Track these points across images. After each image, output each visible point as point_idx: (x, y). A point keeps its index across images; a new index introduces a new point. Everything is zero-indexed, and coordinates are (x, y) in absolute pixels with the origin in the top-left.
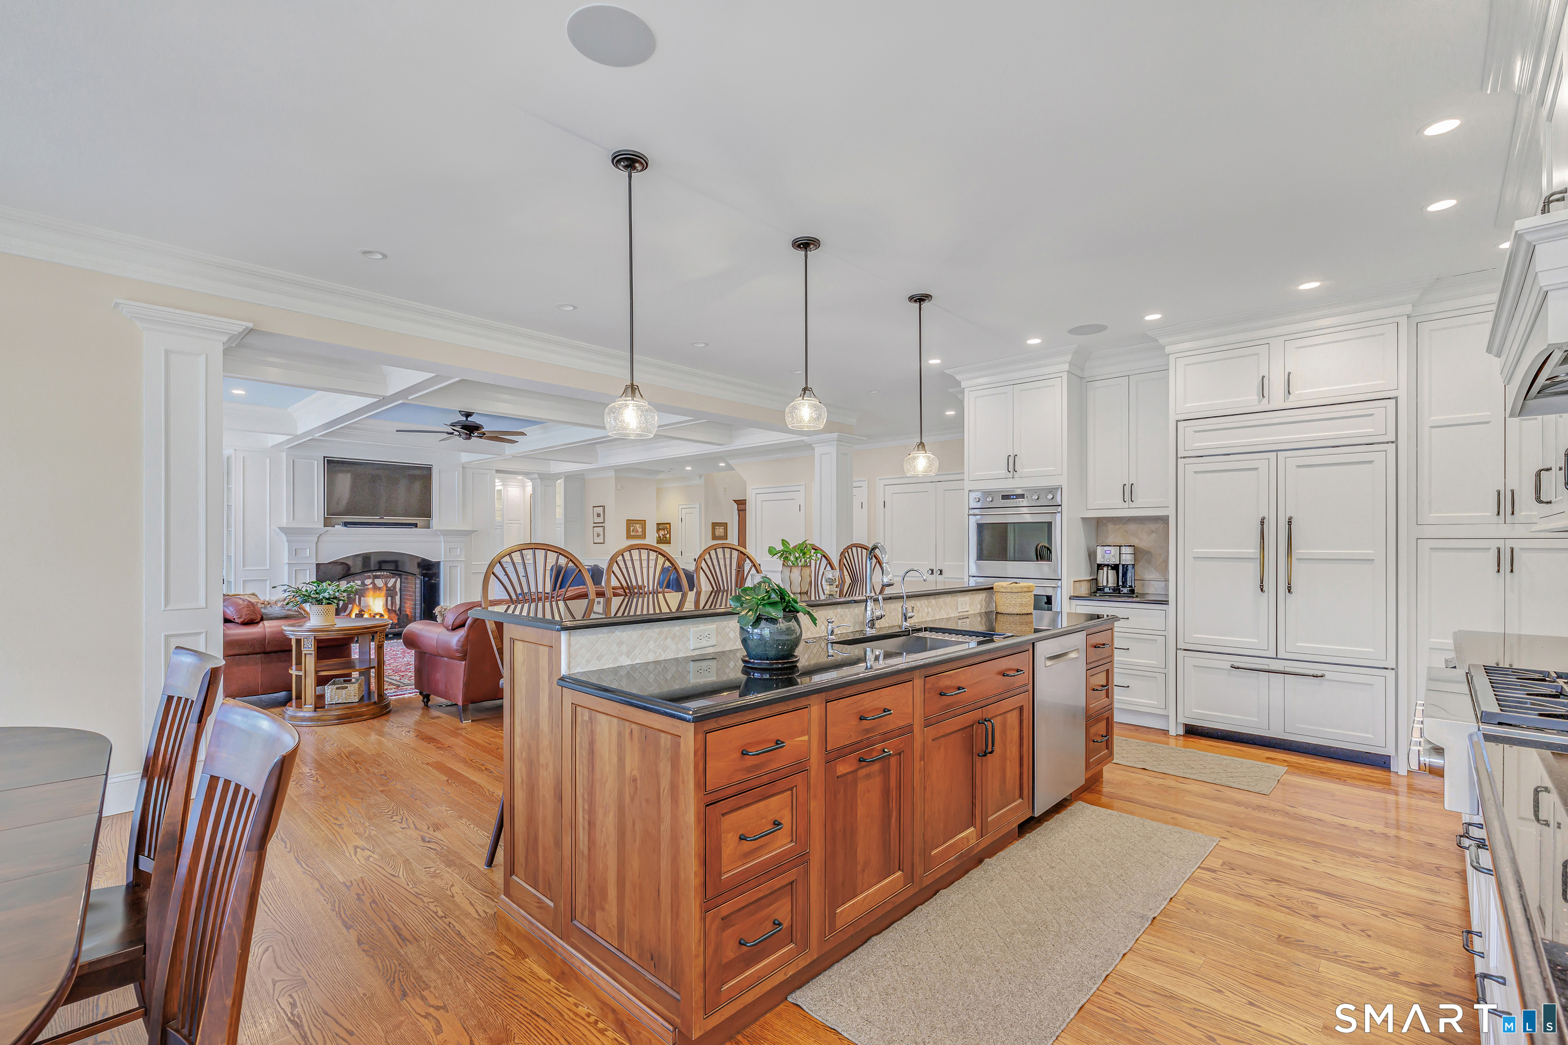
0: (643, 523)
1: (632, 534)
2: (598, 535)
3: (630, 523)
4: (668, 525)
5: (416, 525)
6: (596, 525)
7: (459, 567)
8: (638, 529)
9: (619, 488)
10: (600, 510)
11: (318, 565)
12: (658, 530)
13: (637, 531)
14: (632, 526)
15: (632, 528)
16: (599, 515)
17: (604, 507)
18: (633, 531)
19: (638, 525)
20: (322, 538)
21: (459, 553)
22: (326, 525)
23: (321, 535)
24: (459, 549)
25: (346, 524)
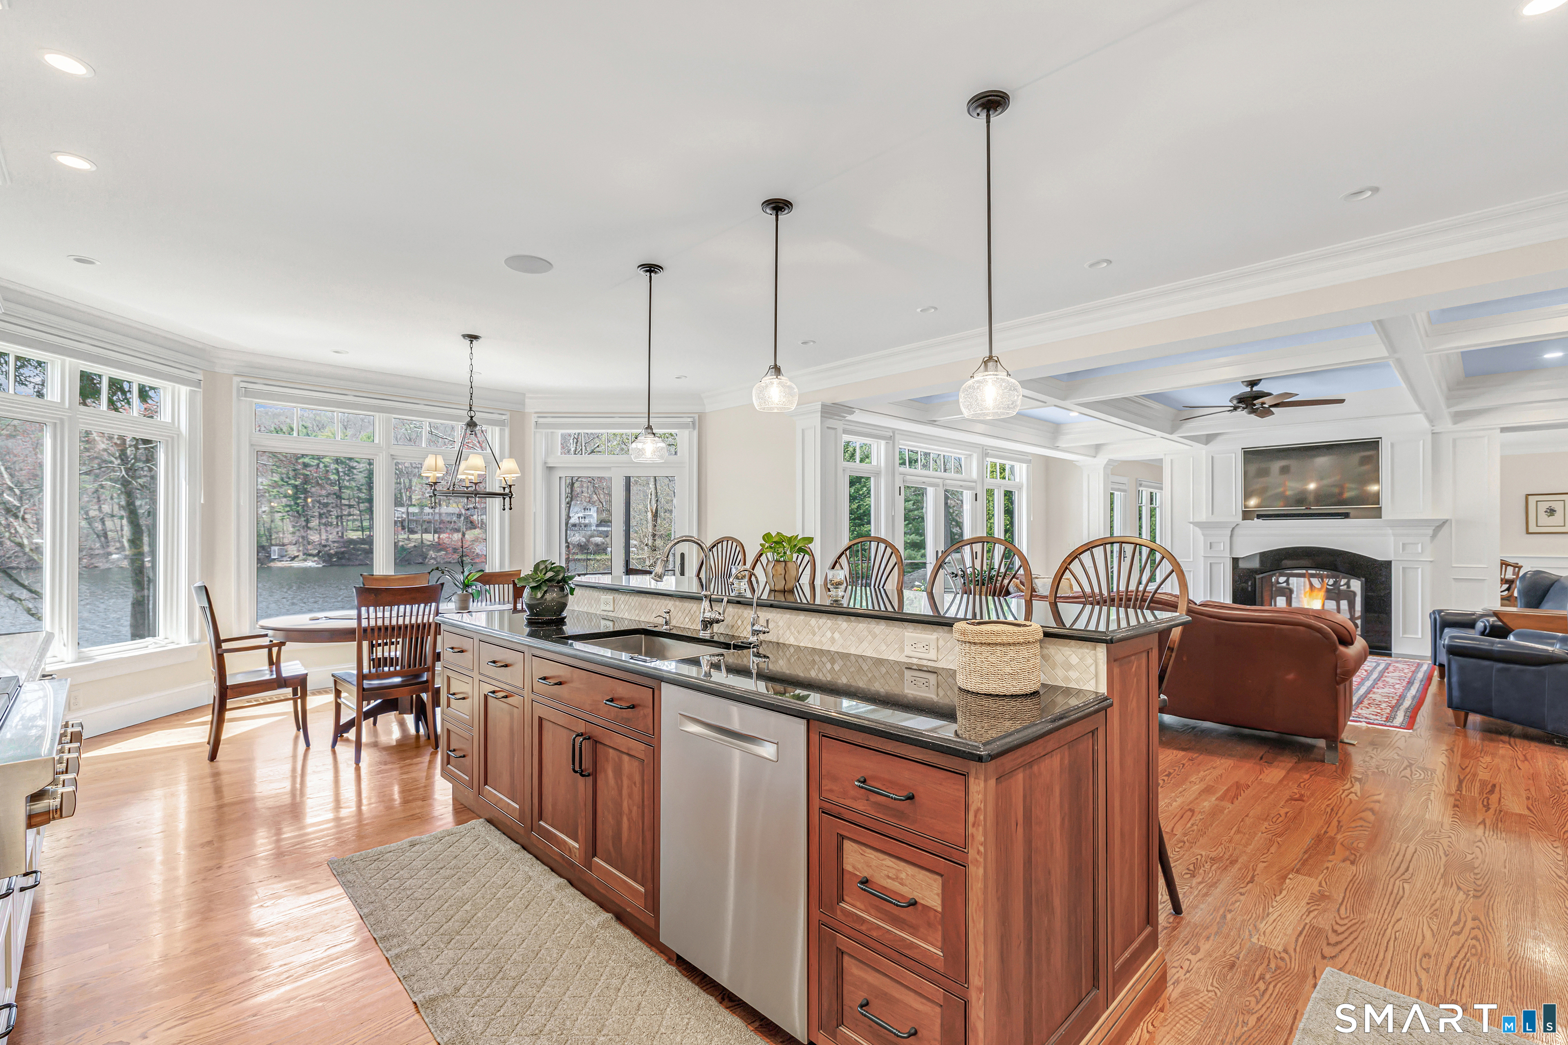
5: (1346, 515)
7: (1420, 570)
11: (1235, 561)
20: (1236, 531)
21: (1420, 551)
22: (1244, 518)
23: (1233, 529)
24: (1420, 545)
25: (1259, 517)
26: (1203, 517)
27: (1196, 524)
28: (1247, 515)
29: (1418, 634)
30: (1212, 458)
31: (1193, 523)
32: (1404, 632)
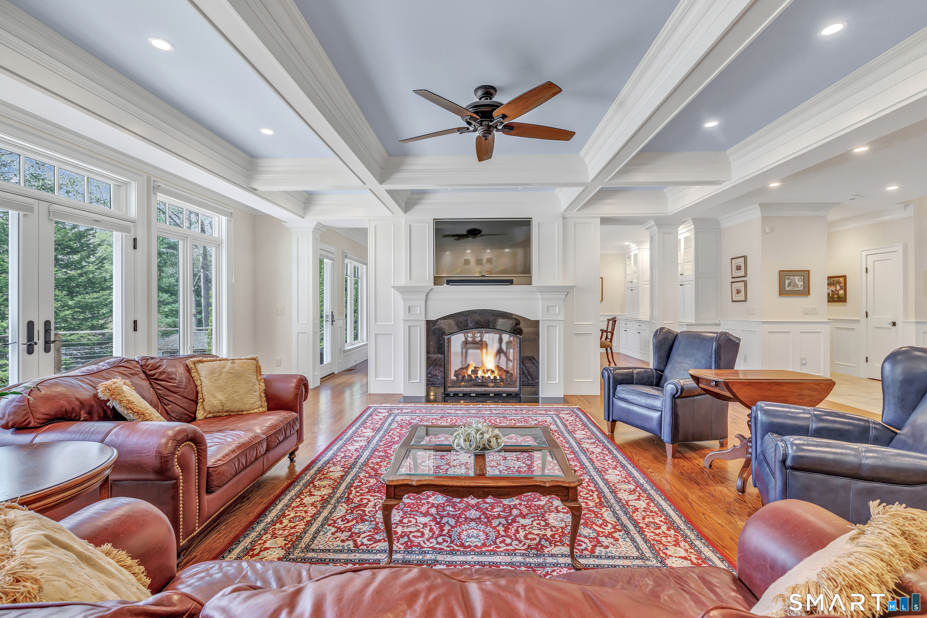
0: (805, 275)
1: (787, 288)
2: (738, 292)
3: (783, 275)
4: (842, 280)
5: (511, 282)
6: (735, 280)
7: (557, 327)
8: (798, 282)
9: (767, 231)
10: (741, 261)
11: (428, 322)
12: (829, 284)
13: (796, 285)
14: (788, 279)
15: (787, 282)
16: (738, 268)
17: (745, 257)
18: (789, 284)
19: (797, 278)
20: (430, 296)
21: (558, 312)
22: (435, 284)
23: (428, 293)
24: (557, 307)
25: (449, 282)
26: (403, 281)
27: (397, 288)
28: (437, 281)
29: (556, 380)
30: (410, 225)
31: (395, 287)
32: (548, 380)
